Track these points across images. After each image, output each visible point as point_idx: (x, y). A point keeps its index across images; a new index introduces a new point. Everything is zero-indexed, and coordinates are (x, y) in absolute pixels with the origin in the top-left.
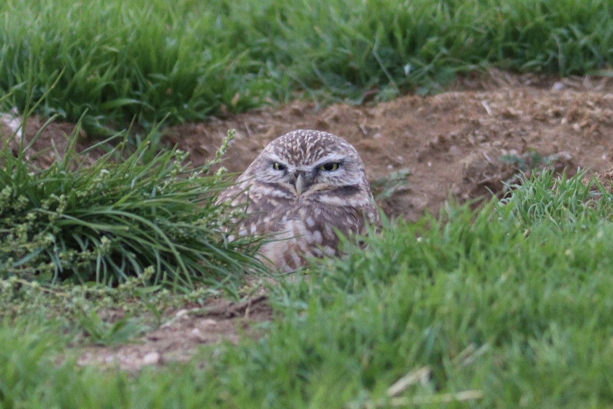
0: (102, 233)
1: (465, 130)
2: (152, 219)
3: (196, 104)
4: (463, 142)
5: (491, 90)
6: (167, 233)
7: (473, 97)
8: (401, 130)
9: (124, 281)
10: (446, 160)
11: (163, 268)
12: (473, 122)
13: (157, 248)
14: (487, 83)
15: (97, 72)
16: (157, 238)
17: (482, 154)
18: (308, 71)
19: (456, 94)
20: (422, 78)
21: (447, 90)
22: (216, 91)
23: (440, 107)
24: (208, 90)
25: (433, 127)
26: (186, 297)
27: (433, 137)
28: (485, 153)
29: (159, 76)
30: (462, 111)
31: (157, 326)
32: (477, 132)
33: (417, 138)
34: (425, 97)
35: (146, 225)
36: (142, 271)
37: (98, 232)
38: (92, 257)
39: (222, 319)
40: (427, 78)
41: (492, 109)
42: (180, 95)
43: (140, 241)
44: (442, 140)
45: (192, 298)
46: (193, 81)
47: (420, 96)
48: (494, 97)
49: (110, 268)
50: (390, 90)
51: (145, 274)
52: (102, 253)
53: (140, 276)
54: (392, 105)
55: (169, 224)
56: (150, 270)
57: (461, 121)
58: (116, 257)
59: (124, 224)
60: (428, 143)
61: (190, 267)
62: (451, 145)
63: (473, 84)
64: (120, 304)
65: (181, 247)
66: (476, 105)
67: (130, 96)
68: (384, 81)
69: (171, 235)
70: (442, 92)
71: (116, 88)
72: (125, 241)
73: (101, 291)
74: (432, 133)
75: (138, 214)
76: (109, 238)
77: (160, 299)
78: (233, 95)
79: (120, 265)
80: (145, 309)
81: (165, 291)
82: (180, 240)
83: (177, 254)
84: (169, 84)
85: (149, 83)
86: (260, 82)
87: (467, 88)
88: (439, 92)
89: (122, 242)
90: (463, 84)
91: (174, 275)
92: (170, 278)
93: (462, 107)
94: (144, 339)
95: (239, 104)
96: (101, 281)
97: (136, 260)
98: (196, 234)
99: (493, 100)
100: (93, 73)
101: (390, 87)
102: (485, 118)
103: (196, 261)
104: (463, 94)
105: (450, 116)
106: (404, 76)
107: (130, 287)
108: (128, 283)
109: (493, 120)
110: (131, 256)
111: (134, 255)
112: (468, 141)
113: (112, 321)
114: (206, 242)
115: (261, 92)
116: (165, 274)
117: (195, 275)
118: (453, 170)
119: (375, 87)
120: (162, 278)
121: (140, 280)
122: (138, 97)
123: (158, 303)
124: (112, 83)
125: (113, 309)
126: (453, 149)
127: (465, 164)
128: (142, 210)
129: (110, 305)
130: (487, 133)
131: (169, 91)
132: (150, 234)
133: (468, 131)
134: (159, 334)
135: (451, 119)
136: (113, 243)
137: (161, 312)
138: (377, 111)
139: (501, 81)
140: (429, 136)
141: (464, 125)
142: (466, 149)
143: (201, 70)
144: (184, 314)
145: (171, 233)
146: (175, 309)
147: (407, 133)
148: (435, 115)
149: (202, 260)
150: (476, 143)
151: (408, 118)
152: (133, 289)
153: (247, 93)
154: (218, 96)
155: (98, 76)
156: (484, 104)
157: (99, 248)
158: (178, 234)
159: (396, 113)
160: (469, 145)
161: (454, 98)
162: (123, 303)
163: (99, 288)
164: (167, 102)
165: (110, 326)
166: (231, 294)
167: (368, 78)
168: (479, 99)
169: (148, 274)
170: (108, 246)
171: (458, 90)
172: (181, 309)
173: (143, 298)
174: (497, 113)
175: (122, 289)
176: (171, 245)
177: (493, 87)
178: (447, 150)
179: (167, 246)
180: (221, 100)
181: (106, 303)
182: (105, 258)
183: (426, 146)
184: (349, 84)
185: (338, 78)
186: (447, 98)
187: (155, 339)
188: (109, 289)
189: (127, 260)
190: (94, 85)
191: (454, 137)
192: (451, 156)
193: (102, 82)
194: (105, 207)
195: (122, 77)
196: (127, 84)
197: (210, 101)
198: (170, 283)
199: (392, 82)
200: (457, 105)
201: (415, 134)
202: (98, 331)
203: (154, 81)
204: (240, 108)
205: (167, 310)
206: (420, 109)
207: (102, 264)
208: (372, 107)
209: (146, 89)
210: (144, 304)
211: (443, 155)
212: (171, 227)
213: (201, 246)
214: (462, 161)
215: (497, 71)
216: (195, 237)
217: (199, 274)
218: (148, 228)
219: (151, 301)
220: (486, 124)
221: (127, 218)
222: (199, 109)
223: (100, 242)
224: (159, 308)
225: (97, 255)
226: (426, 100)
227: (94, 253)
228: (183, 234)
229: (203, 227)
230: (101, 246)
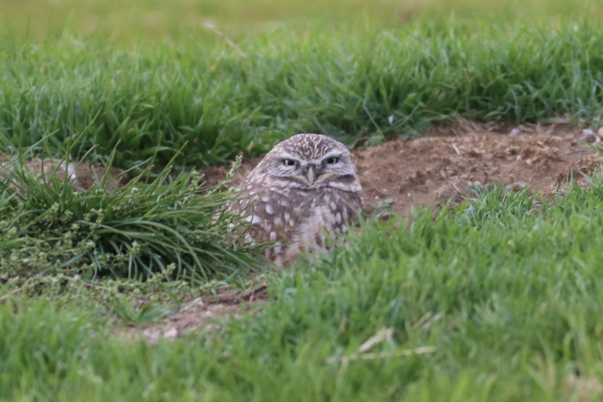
0: (133, 239)
1: (438, 166)
2: (174, 228)
3: (218, 151)
4: (436, 177)
5: (460, 136)
6: (187, 239)
7: (445, 142)
8: (385, 168)
9: (151, 277)
10: (423, 191)
11: (183, 266)
12: (445, 160)
13: (178, 250)
14: (457, 130)
15: (136, 126)
16: (178, 243)
17: (452, 185)
18: (310, 123)
19: (432, 139)
20: (403, 126)
21: (424, 136)
22: (235, 140)
23: (418, 149)
24: (228, 139)
25: (412, 165)
26: (201, 288)
27: (412, 173)
28: (454, 184)
29: (188, 128)
30: (436, 152)
31: (177, 310)
32: (448, 168)
33: (399, 174)
34: (406, 142)
35: (170, 232)
36: (166, 268)
37: (130, 239)
38: (125, 259)
39: (231, 304)
40: (408, 126)
41: (460, 150)
42: (204, 143)
43: (164, 245)
44: (419, 175)
45: (206, 288)
46: (215, 132)
47: (402, 141)
48: (463, 140)
49: (140, 269)
50: (377, 137)
51: (168, 270)
52: (133, 255)
53: (164, 271)
54: (379, 148)
55: (188, 231)
56: (172, 266)
57: (435, 159)
58: (146, 259)
59: (151, 232)
60: (408, 178)
61: (205, 266)
62: (426, 179)
63: (446, 131)
64: (148, 295)
65: (199, 250)
66: (447, 147)
67: (163, 144)
68: (372, 129)
69: (189, 241)
70: (420, 138)
71: (151, 138)
72: (153, 246)
73: (132, 285)
74: (411, 170)
75: (163, 224)
76: (138, 243)
77: (180, 290)
78: (248, 143)
79: (148, 265)
80: (168, 298)
81: (184, 283)
82: (197, 244)
83: (194, 255)
84: (195, 135)
85: (180, 134)
86: (270, 132)
87: (440, 134)
88: (417, 137)
89: (150, 246)
90: (436, 131)
91: (191, 272)
92: (189, 274)
93: (436, 149)
94: (166, 320)
95: (253, 150)
96: (132, 278)
97: (160, 260)
98: (210, 239)
99: (461, 143)
100: (132, 126)
101: (377, 134)
102: (455, 157)
103: (210, 262)
104: (437, 138)
105: (426, 156)
106: (389, 125)
107: (156, 281)
108: (154, 277)
109: (461, 158)
110: (157, 257)
111: (159, 257)
112: (440, 175)
113: (140, 308)
114: (219, 247)
115: (271, 140)
116: (185, 271)
117: (210, 273)
118: (428, 199)
119: (364, 134)
120: (182, 273)
121: (164, 275)
122: (170, 145)
123: (179, 293)
124: (148, 133)
125: (142, 299)
126: (428, 182)
127: (438, 194)
128: (167, 221)
129: (139, 296)
130: (456, 168)
131: (196, 140)
132: (173, 240)
133: (441, 167)
134: (178, 316)
135: (427, 158)
136: (142, 247)
137: (181, 301)
138: (367, 154)
139: (469, 129)
140: (409, 172)
141: (438, 163)
142: (439, 182)
143: (222, 123)
144: (199, 301)
145: (190, 239)
146: (193, 298)
147: (391, 170)
148: (414, 156)
149: (216, 261)
150: (447, 177)
151: (392, 158)
152: (158, 283)
153: (260, 141)
154: (236, 143)
155: (137, 128)
156: (454, 146)
157: (131, 251)
158: (195, 239)
159: (381, 155)
160: (442, 179)
161: (429, 142)
162: (150, 294)
163: (131, 283)
164: (194, 149)
165: (139, 311)
166: (239, 286)
167: (359, 128)
168: (450, 142)
169: (170, 270)
170: (138, 249)
171: (433, 136)
172: (197, 298)
173: (167, 290)
174: (464, 153)
175: (149, 283)
176: (190, 248)
177: (462, 133)
178: (423, 183)
179: (187, 249)
180: (238, 147)
181: (136, 294)
182: (136, 260)
183: (406, 180)
184: (343, 132)
185: (335, 128)
186: (423, 142)
187: (175, 320)
188: (140, 283)
189: (154, 261)
190: (133, 135)
191: (429, 172)
192: (427, 188)
193: (140, 133)
194: (136, 218)
195: (157, 129)
196: (161, 134)
197: (229, 148)
198: (188, 277)
199: (379, 130)
200: (432, 148)
201: (397, 170)
202: (129, 315)
203: (182, 132)
204: (255, 154)
205: (186, 299)
206: (402, 151)
207: (133, 265)
208: (363, 150)
209: (176, 138)
210: (167, 295)
211: (420, 187)
212: (190, 234)
213: (215, 249)
214: (435, 192)
215: (465, 120)
216: (210, 242)
217: (213, 272)
218: (171, 235)
219: (173, 292)
220: (455, 161)
221: (154, 227)
222: (220, 154)
223: (132, 246)
224: (179, 298)
225: (128, 257)
226: (406, 144)
227: (127, 255)
228: (200, 239)
229: (216, 233)
230: (133, 249)
